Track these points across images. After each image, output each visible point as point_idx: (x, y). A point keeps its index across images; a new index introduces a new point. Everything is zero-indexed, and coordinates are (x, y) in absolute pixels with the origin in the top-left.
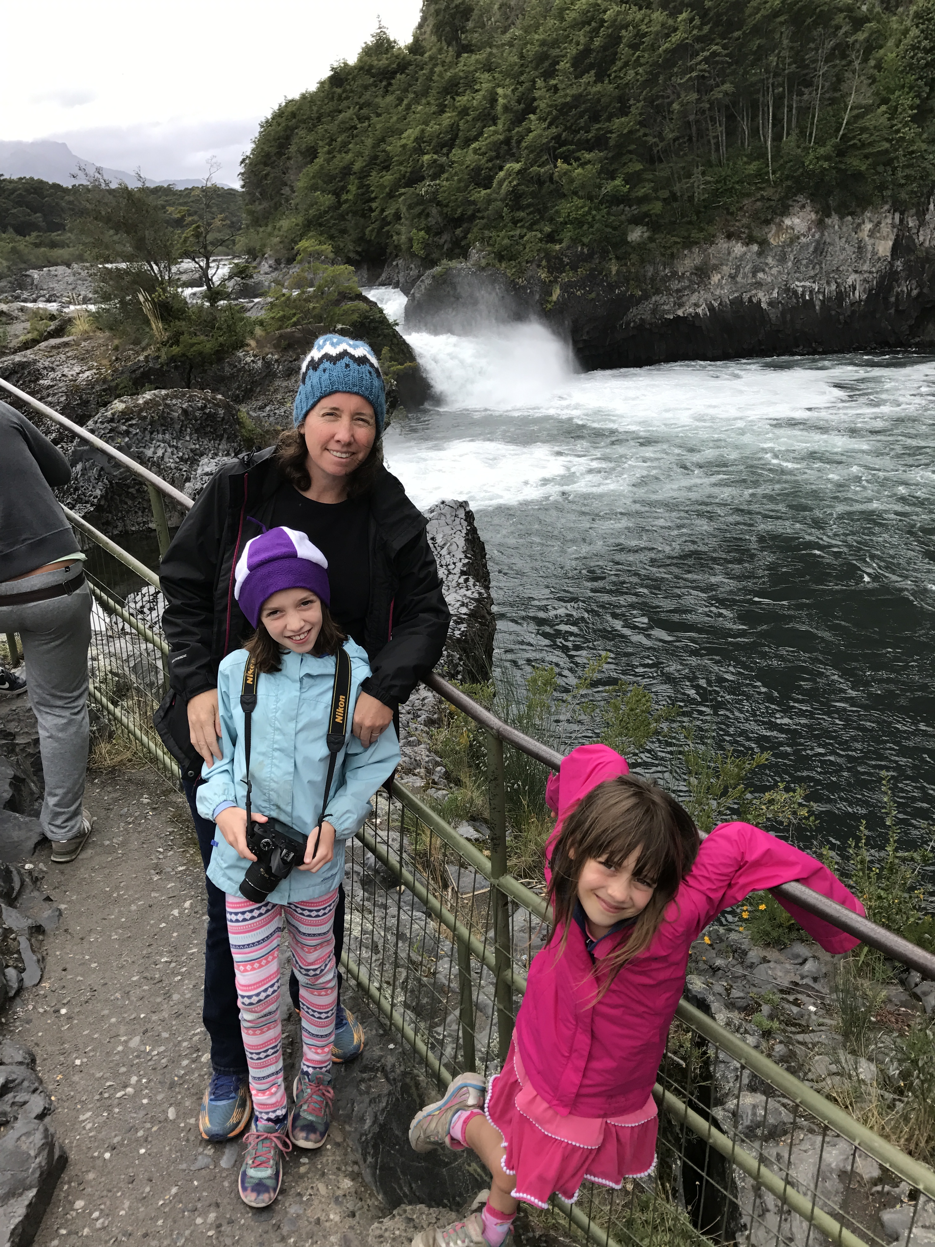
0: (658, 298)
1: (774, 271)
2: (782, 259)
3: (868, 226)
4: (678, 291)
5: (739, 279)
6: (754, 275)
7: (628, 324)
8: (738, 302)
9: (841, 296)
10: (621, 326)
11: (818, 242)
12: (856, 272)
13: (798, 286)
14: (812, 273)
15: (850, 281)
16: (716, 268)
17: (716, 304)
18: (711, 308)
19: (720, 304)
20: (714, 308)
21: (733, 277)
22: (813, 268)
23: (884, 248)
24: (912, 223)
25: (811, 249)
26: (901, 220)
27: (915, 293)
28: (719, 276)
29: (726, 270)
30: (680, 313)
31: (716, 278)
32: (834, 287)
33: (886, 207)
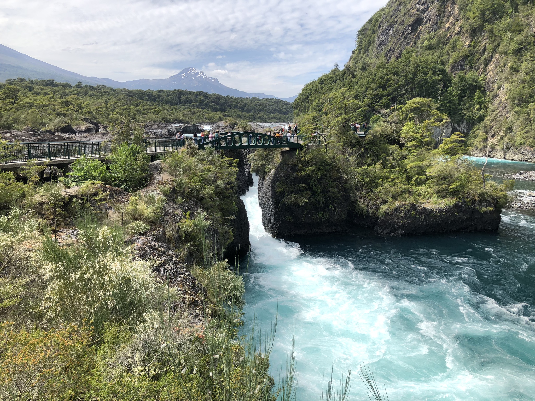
23: (449, 131)
26: (454, 125)
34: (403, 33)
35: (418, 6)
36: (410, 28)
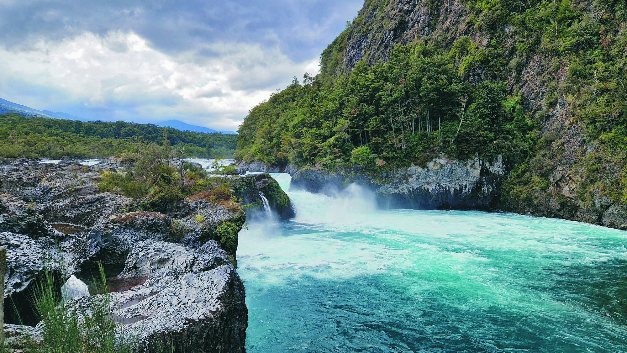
1: (434, 178)
2: (437, 174)
3: (470, 164)
4: (396, 183)
5: (420, 180)
6: (426, 179)
8: (420, 188)
9: (461, 189)
11: (450, 169)
12: (466, 181)
13: (444, 184)
14: (449, 180)
15: (464, 184)
16: (411, 176)
17: (411, 189)
18: (409, 191)
19: (413, 189)
20: (410, 191)
21: (417, 179)
22: (449, 178)
23: (476, 173)
24: (487, 164)
25: (448, 171)
26: (483, 163)
27: (491, 190)
28: (412, 179)
29: (414, 176)
30: (396, 191)
31: (410, 180)
32: (457, 186)
33: (477, 158)
34: (383, 41)
35: (400, 6)
36: (392, 33)
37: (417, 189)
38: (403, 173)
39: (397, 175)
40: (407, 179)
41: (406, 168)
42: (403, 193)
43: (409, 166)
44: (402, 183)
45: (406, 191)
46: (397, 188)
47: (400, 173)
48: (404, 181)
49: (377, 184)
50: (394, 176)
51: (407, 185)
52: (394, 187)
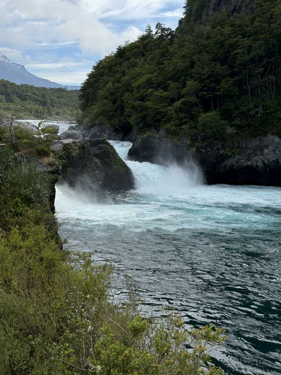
0: (239, 156)
4: (249, 154)
5: (277, 152)
7: (226, 166)
8: (277, 161)
10: (222, 166)
16: (267, 147)
17: (266, 162)
18: (264, 163)
19: (268, 162)
21: (274, 151)
28: (268, 150)
29: (271, 147)
30: (249, 163)
31: (266, 151)
37: (274, 161)
38: (258, 143)
39: (250, 146)
40: (262, 150)
41: (262, 137)
42: (257, 166)
43: (265, 135)
44: (256, 155)
45: (260, 164)
46: (249, 160)
47: (255, 143)
48: (259, 153)
49: (226, 155)
50: (247, 147)
51: (262, 157)
52: (247, 159)
